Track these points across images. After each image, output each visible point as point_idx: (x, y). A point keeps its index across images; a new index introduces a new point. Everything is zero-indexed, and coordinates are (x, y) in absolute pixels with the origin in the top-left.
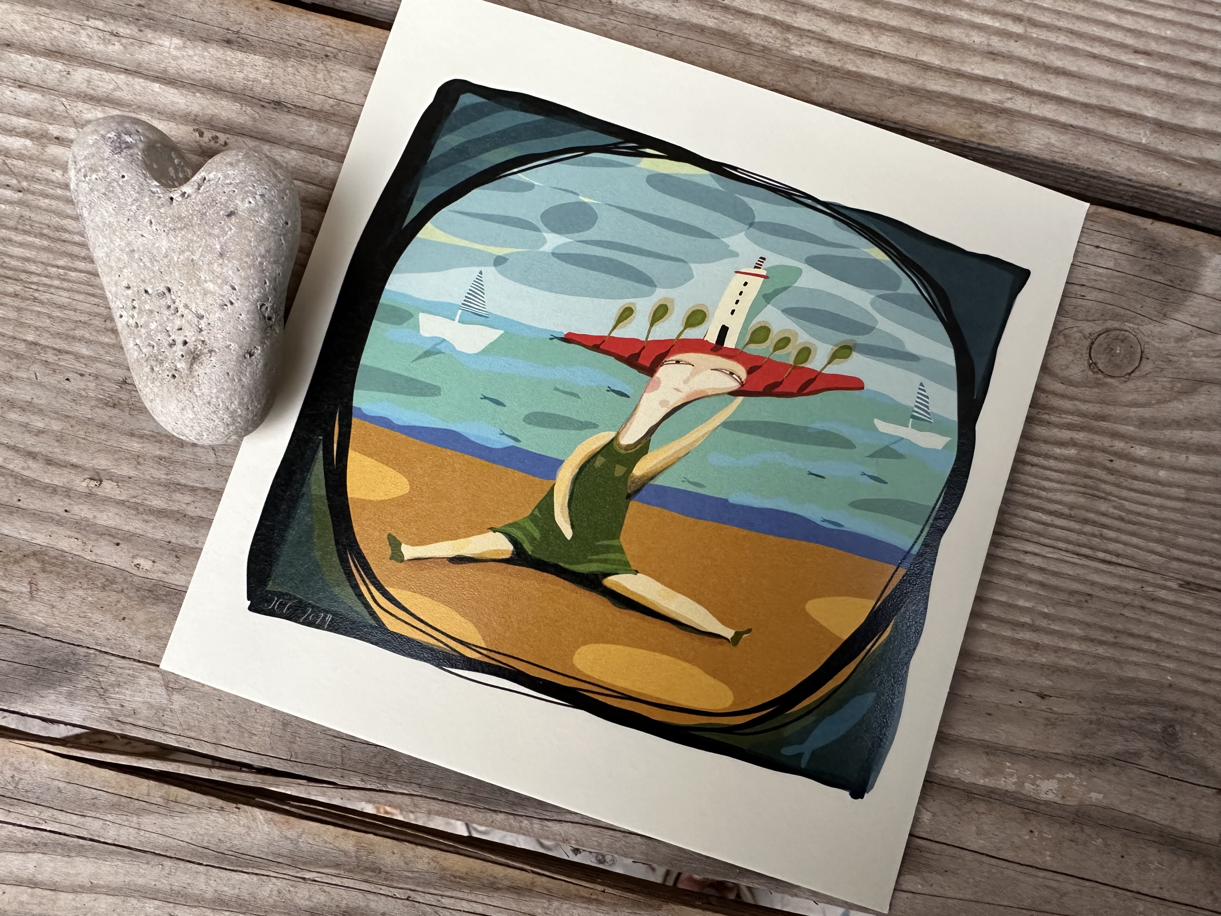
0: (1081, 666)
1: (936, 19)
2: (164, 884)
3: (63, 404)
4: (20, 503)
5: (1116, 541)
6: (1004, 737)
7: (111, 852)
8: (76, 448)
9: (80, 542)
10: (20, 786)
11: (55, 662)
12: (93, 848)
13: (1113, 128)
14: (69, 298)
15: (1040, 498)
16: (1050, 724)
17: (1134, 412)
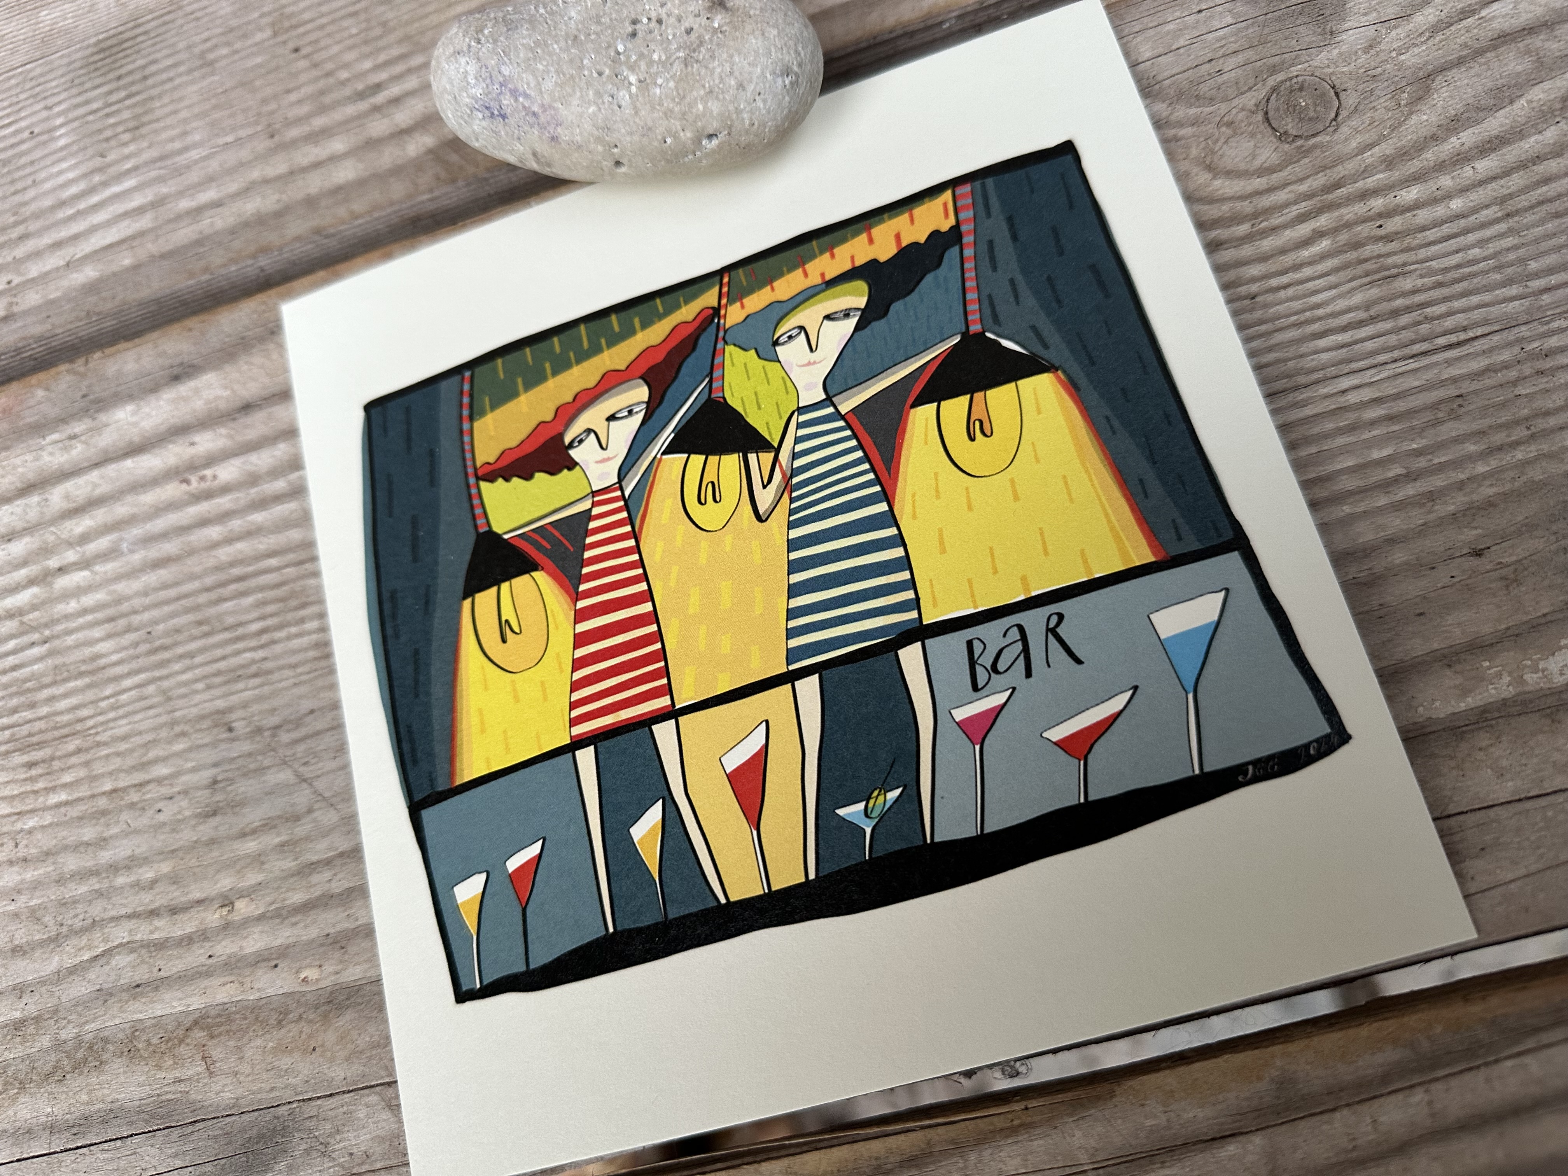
4: (162, 973)
5: (1449, 314)
6: (1457, 631)
8: (195, 881)
9: (237, 984)
11: (260, 1137)
15: (1319, 319)
16: (1510, 582)
17: (1369, 157)
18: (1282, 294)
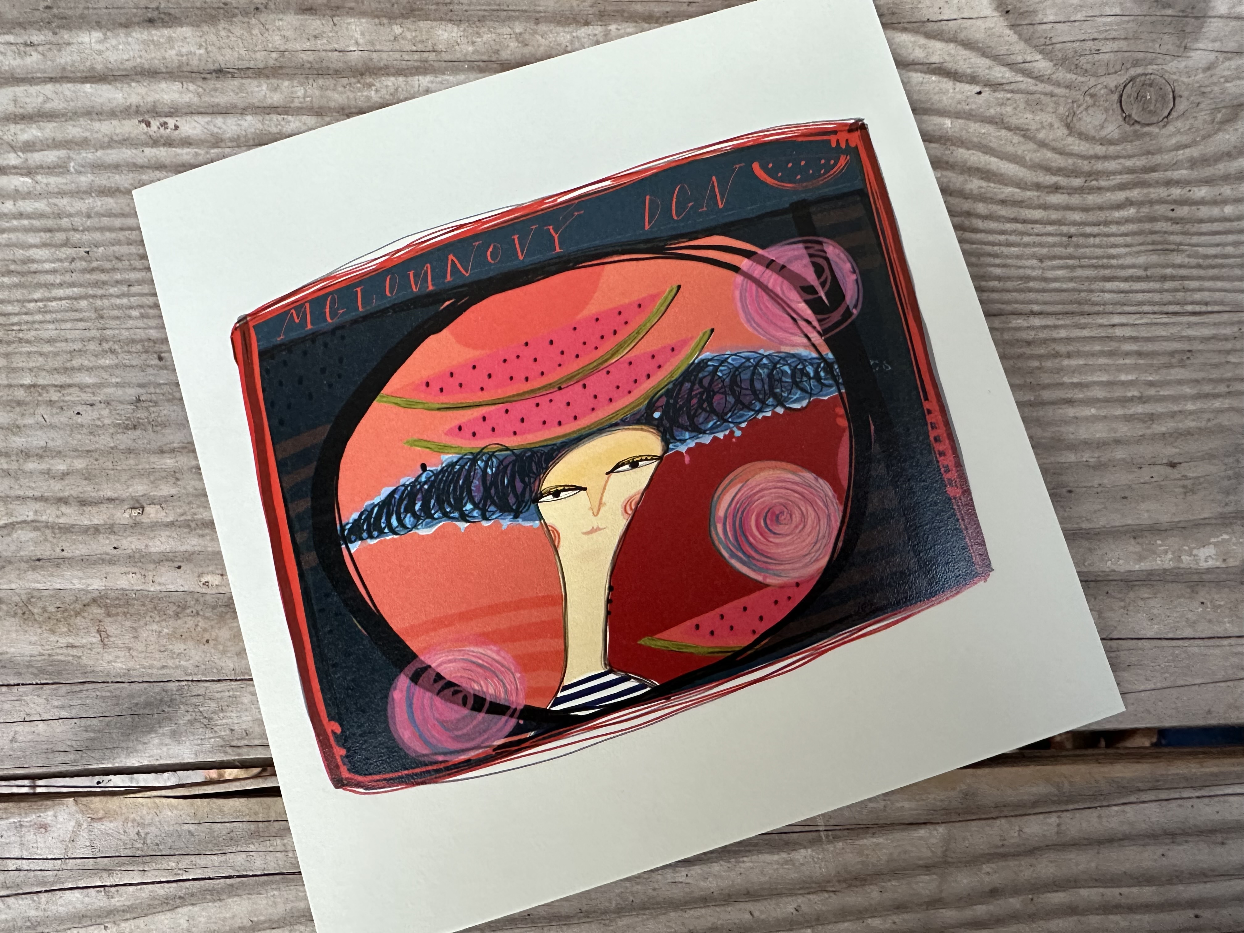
0: (1203, 424)
3: (80, 439)
4: (63, 553)
5: (1200, 290)
6: (1146, 515)
7: (264, 883)
8: (108, 481)
9: (139, 576)
10: (149, 841)
11: (148, 704)
12: (243, 884)
14: (56, 329)
15: (1111, 267)
16: (1189, 491)
17: (1182, 154)
18: (1091, 240)
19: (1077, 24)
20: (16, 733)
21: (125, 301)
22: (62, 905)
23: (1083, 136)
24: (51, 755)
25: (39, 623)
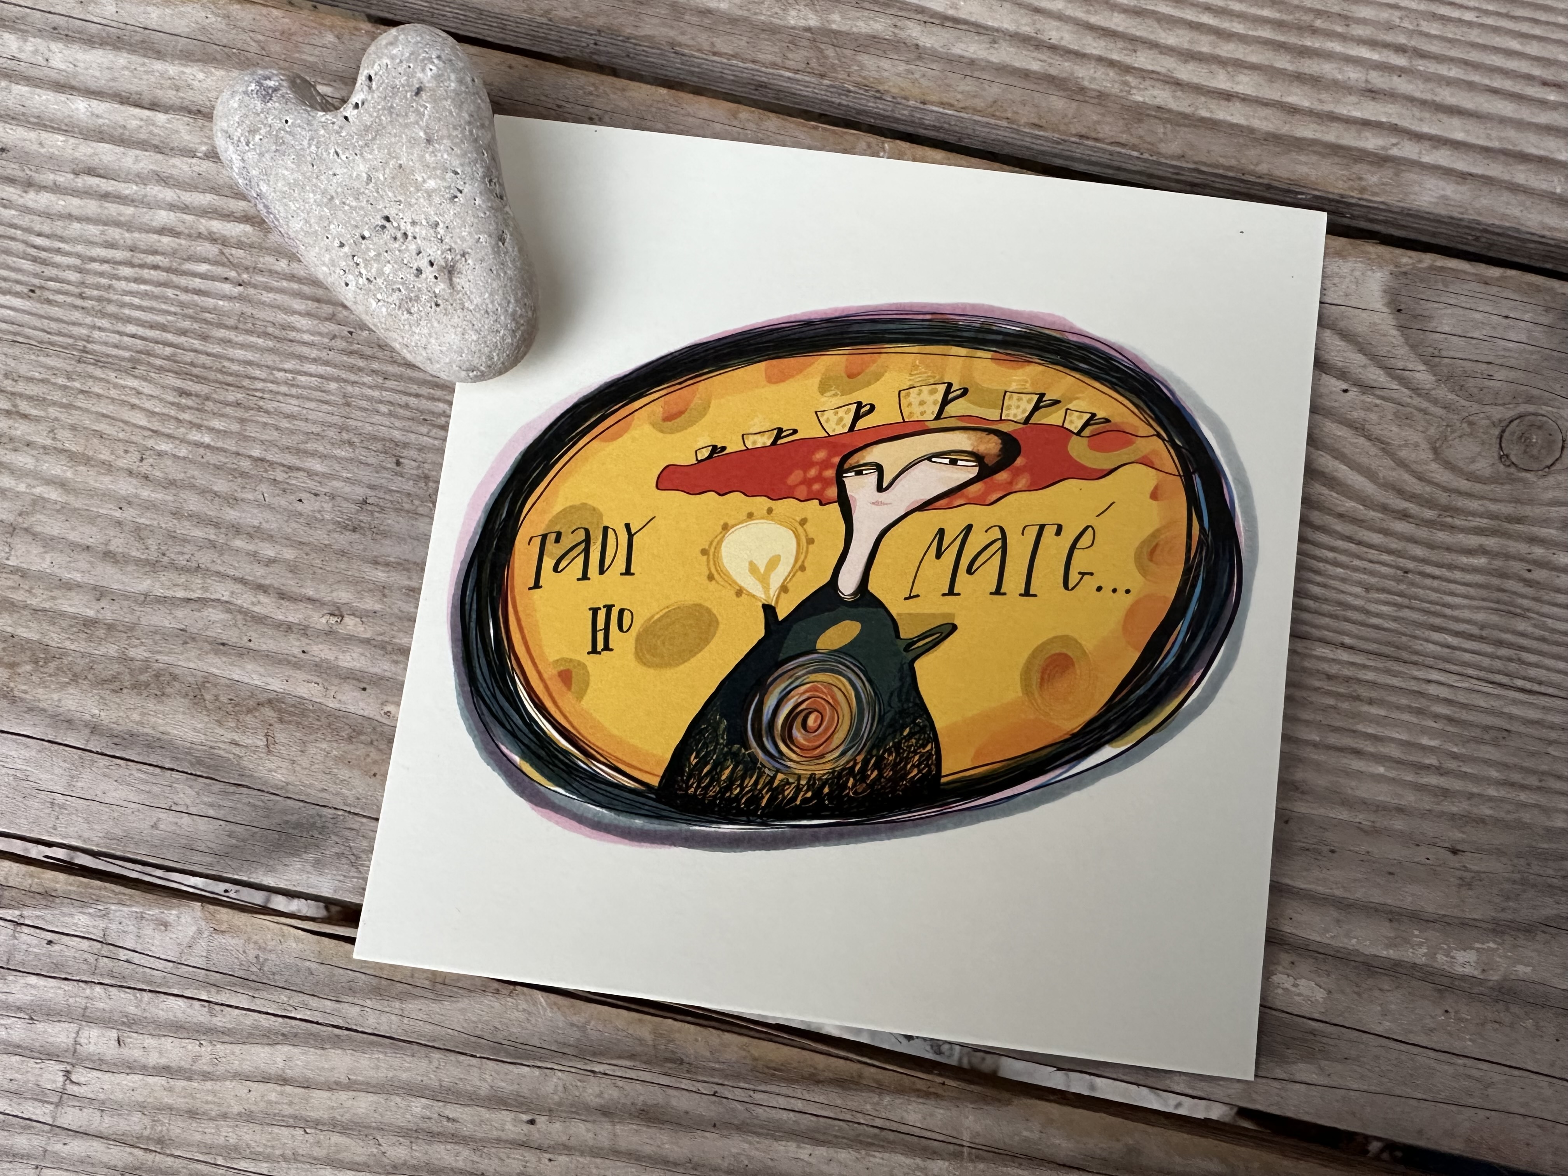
1: (1304, 52)
2: (432, 1080)
3: (295, 528)
5: (1538, 666)
6: (1409, 900)
7: (372, 1043)
8: (312, 579)
9: (320, 688)
10: (266, 969)
11: (298, 825)
12: (351, 1038)
13: (1521, 175)
15: (1443, 616)
16: (1465, 884)
17: (1555, 512)
18: (1428, 582)
19: (1474, 341)
20: (159, 819)
21: (376, 394)
22: (162, 1010)
23: (1449, 465)
24: (189, 853)
25: (208, 711)
